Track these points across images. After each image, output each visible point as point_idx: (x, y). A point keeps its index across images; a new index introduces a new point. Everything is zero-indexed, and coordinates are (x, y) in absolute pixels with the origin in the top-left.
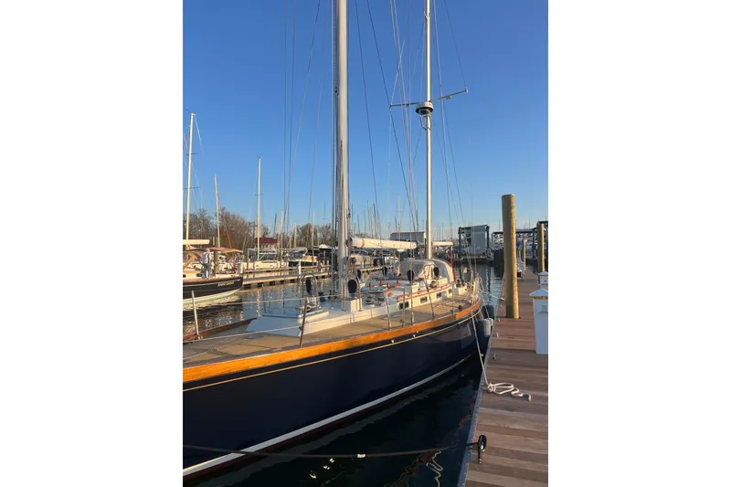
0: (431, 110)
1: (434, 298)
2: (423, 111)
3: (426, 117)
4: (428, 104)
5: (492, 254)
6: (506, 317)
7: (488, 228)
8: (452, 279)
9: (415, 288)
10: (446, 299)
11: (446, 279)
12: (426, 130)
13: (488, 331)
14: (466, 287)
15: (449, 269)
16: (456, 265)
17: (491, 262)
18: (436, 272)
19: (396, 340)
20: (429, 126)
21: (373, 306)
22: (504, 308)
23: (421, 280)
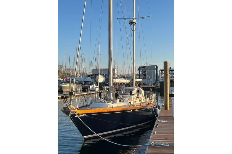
0: (136, 23)
1: (138, 102)
2: (132, 23)
3: (133, 25)
4: (135, 21)
5: (159, 84)
6: (165, 110)
7: (157, 67)
8: (144, 95)
9: (132, 97)
10: (142, 102)
11: (142, 95)
12: (133, 31)
13: (158, 113)
14: (148, 99)
15: (143, 91)
16: (145, 89)
17: (158, 89)
18: (139, 92)
19: (132, 110)
20: (134, 30)
21: (122, 102)
22: (164, 108)
23: (133, 95)
